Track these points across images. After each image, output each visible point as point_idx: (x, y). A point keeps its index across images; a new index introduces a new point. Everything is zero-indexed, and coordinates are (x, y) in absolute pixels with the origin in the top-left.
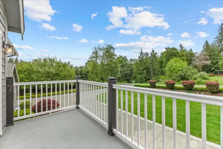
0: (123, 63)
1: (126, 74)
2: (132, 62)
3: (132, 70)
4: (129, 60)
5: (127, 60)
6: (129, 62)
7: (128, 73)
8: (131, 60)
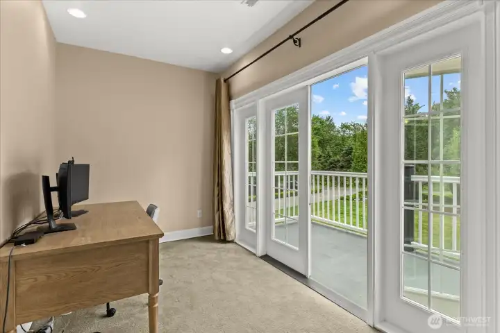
0: (322, 135)
1: (331, 163)
2: (348, 131)
3: (349, 153)
4: (338, 125)
5: (335, 127)
6: (338, 131)
7: (338, 161)
8: (345, 127)
